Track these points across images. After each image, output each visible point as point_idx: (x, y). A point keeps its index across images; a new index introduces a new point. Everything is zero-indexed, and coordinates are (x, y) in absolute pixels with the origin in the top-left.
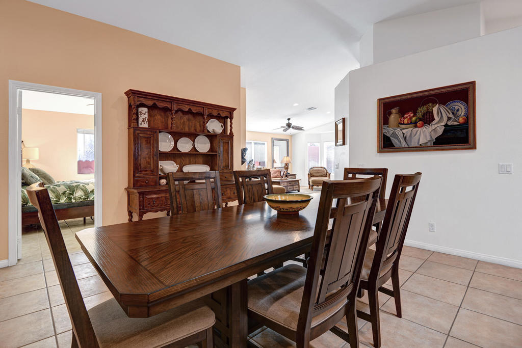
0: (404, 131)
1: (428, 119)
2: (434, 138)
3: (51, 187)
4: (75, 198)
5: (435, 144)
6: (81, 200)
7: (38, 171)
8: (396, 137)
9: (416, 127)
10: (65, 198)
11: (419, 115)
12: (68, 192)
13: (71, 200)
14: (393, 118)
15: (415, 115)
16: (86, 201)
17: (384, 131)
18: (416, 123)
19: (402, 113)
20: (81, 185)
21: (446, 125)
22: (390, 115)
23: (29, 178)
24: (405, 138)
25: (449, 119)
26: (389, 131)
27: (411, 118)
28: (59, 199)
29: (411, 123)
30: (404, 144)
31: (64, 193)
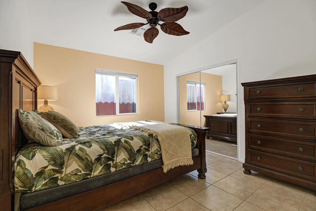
3: (77, 148)
4: (115, 166)
6: (124, 167)
7: (55, 116)
10: (101, 168)
12: (105, 155)
13: (109, 168)
16: (131, 167)
20: (123, 140)
23: (38, 132)
28: (91, 171)
31: (99, 159)
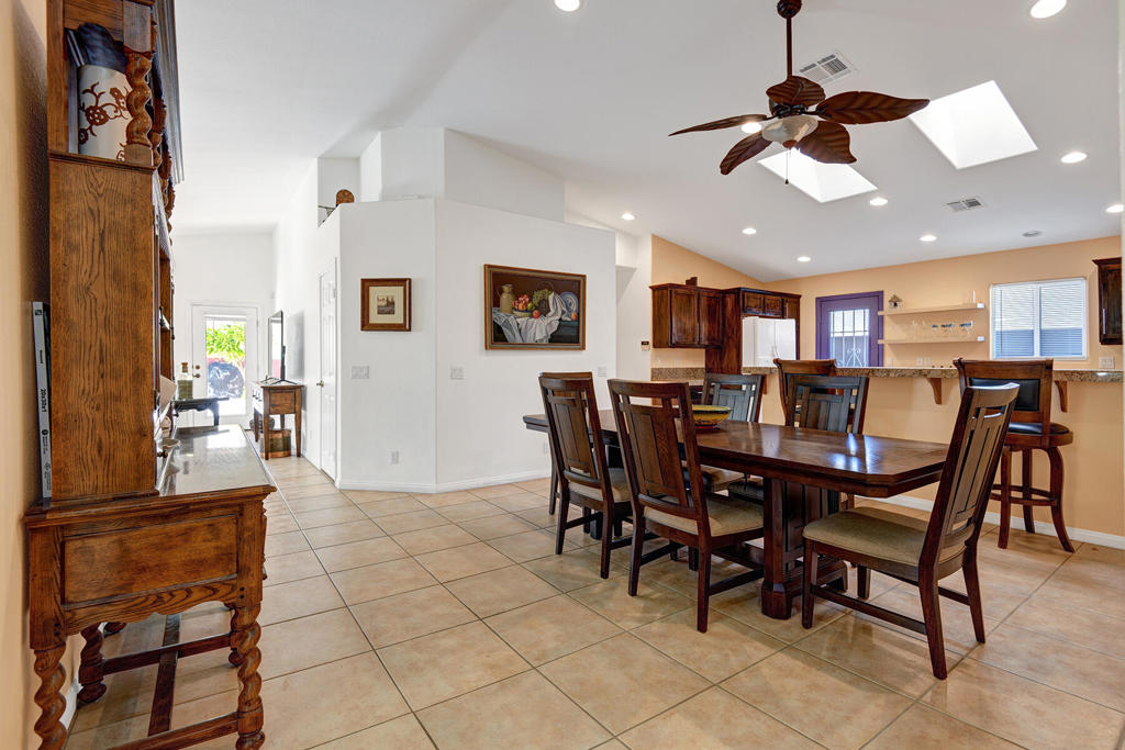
0: (519, 320)
1: (542, 309)
2: (550, 333)
5: (550, 341)
8: (509, 327)
9: (531, 316)
11: (535, 301)
14: (506, 298)
15: (530, 301)
17: (494, 316)
18: (531, 311)
19: (516, 294)
21: (560, 320)
22: (501, 293)
24: (520, 331)
25: (563, 312)
26: (501, 317)
27: (526, 304)
29: (527, 311)
30: (519, 340)
